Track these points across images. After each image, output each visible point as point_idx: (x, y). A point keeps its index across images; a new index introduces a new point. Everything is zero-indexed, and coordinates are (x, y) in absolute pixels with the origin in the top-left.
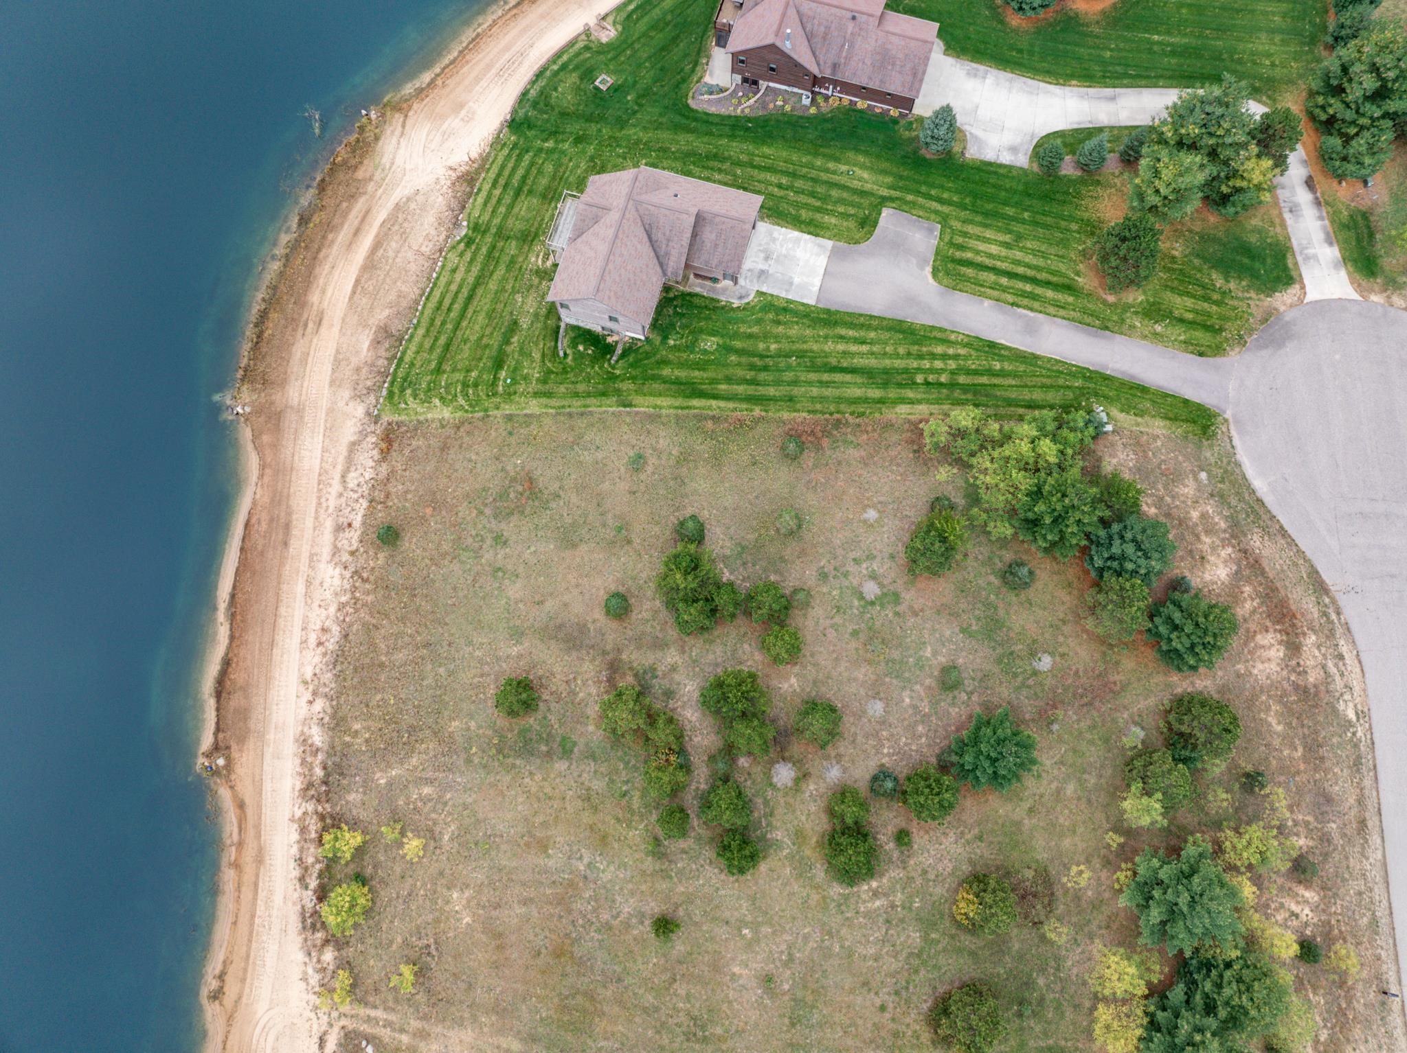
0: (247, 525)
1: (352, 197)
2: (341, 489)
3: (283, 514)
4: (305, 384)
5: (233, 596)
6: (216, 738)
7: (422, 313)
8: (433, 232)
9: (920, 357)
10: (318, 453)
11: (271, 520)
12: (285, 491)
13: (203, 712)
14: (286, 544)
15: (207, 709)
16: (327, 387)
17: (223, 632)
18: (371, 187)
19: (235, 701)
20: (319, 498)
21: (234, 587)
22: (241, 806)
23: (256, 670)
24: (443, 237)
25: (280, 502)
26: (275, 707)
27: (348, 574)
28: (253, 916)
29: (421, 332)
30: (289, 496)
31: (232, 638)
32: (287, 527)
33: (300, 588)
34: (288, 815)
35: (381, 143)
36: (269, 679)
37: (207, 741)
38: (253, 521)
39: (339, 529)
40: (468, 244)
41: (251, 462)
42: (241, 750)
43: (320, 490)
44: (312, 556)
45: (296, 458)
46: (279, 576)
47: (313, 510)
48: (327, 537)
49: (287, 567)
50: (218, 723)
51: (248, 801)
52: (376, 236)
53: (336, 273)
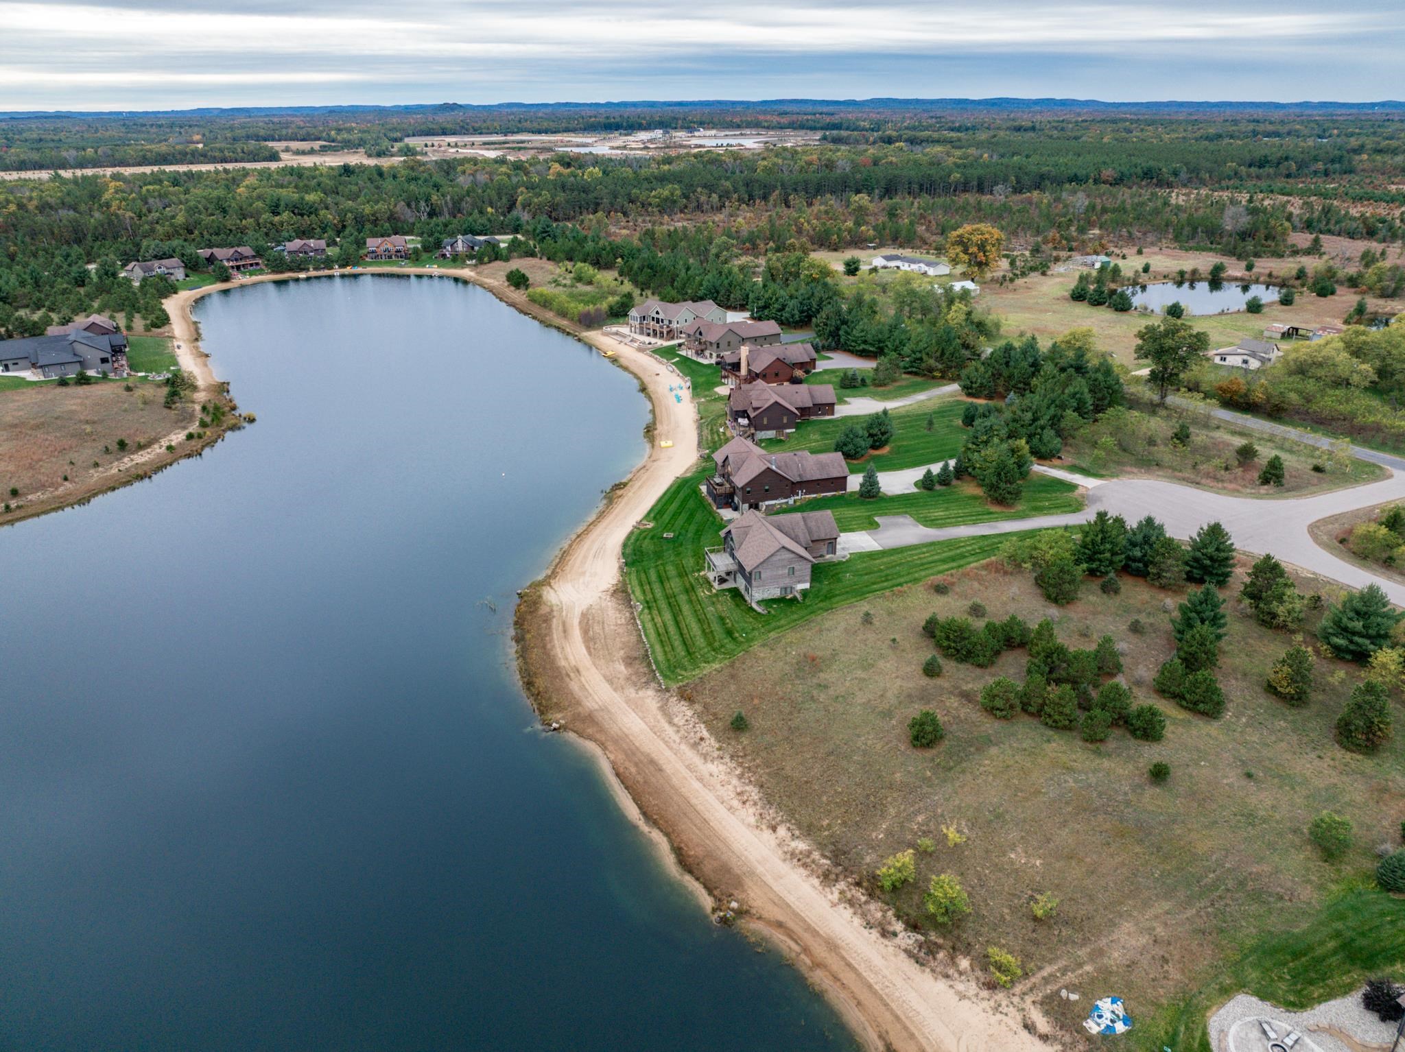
0: (618, 775)
1: (547, 619)
2: (675, 729)
3: (642, 758)
4: (596, 697)
5: (644, 814)
6: (714, 896)
7: (649, 641)
8: (618, 615)
9: (958, 548)
10: (640, 721)
11: (636, 765)
12: (633, 747)
13: (686, 888)
14: (661, 770)
15: (687, 884)
16: (615, 694)
17: (657, 836)
18: (555, 613)
19: (708, 868)
20: (663, 739)
21: (640, 808)
22: (780, 925)
23: (707, 842)
24: (628, 614)
25: (634, 754)
26: (746, 853)
27: (727, 759)
28: (870, 987)
29: (658, 648)
30: (638, 749)
31: (667, 835)
32: (652, 762)
33: (697, 785)
34: (827, 905)
35: (544, 598)
36: (724, 842)
37: (707, 902)
38: (621, 770)
39: (695, 746)
40: (649, 608)
41: (591, 747)
42: (744, 891)
43: (659, 736)
44: (688, 767)
45: (625, 730)
46: (673, 787)
47: (664, 746)
48: (690, 754)
49: (674, 780)
50: (706, 887)
51: (781, 918)
52: (581, 629)
53: (568, 649)
